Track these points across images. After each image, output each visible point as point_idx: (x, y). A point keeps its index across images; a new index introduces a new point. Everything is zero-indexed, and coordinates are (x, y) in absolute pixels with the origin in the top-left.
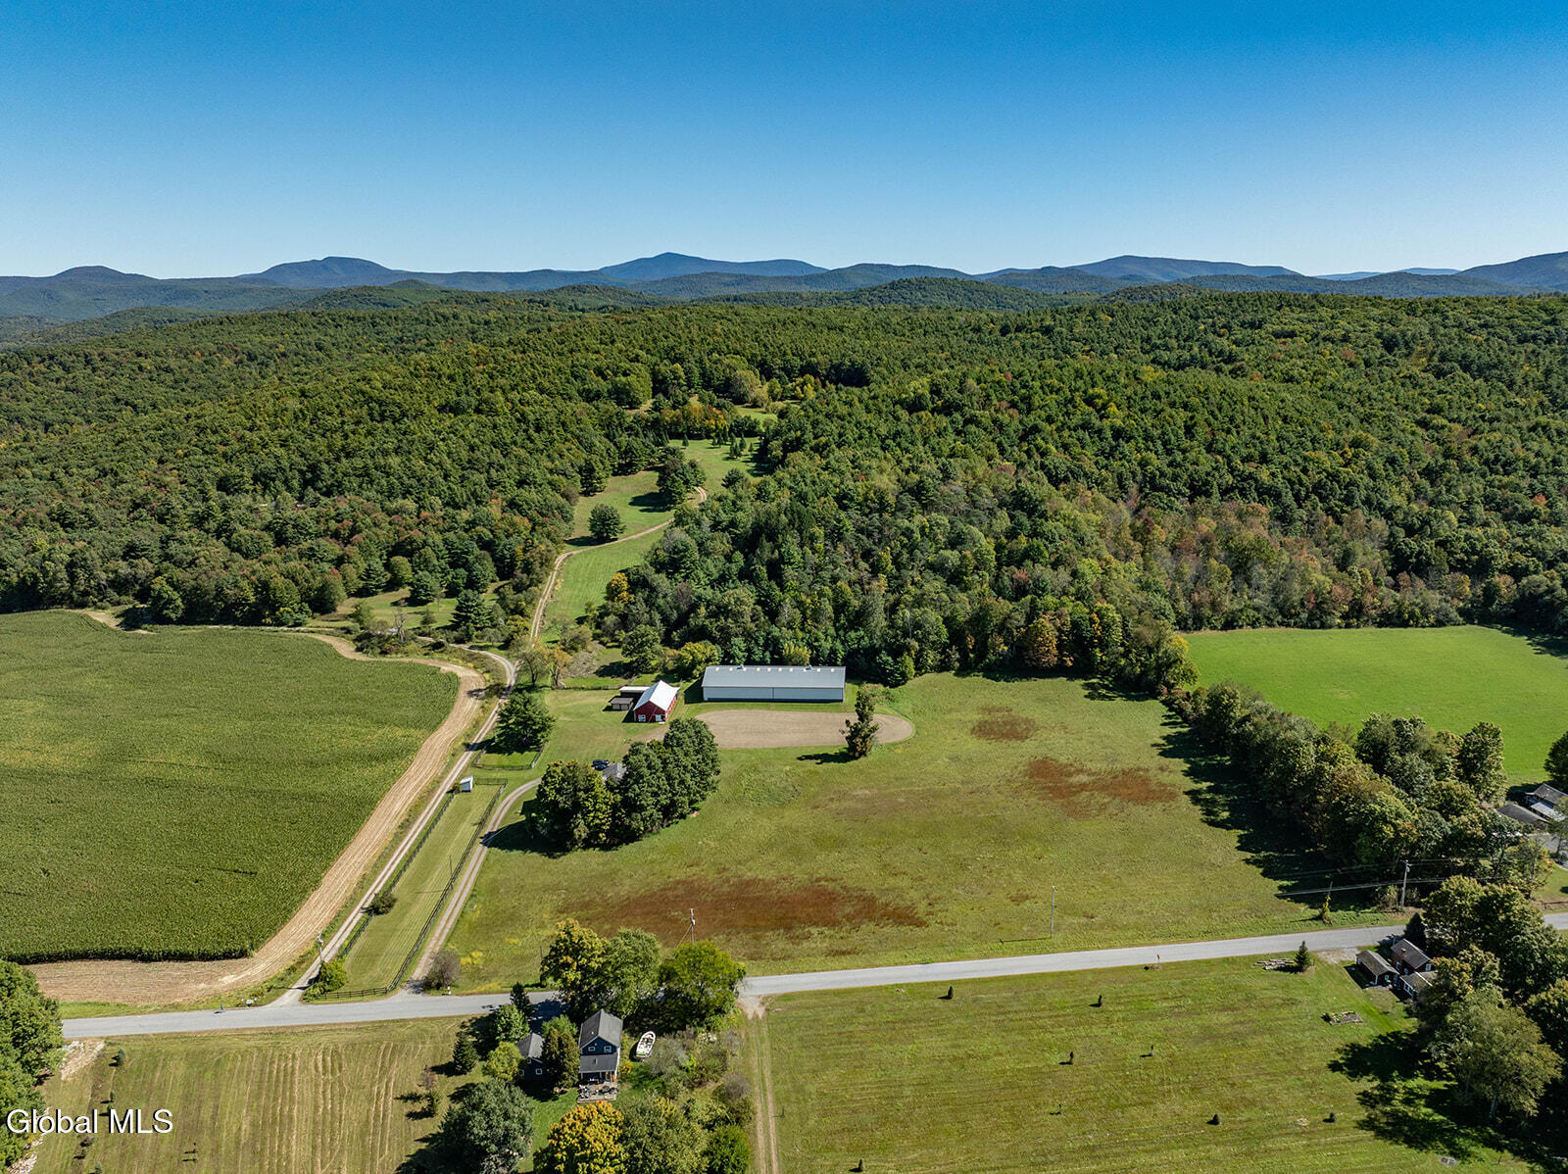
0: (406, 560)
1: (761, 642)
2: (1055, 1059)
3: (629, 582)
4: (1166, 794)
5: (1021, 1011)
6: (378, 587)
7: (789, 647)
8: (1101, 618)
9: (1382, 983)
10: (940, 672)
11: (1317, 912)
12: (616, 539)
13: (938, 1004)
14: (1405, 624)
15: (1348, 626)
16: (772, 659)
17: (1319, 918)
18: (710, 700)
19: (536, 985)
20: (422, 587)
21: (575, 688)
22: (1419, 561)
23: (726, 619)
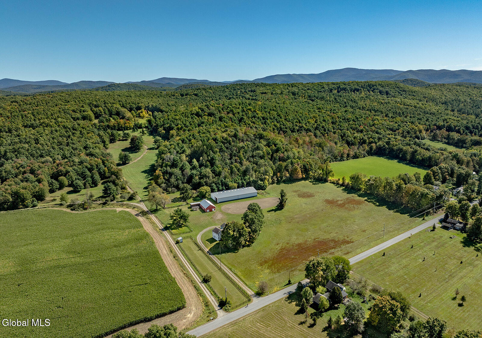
0: (65, 178)
1: (220, 184)
2: (421, 261)
3: (162, 172)
4: (363, 202)
5: (400, 254)
6: (57, 189)
7: (231, 184)
8: (309, 163)
9: (451, 228)
10: (272, 184)
11: (423, 218)
12: (129, 163)
13: (384, 257)
14: (358, 158)
15: (348, 160)
16: (226, 188)
17: (424, 219)
18: (220, 203)
19: (287, 285)
20: (78, 185)
21: (171, 207)
22: (352, 143)
23: (206, 178)
